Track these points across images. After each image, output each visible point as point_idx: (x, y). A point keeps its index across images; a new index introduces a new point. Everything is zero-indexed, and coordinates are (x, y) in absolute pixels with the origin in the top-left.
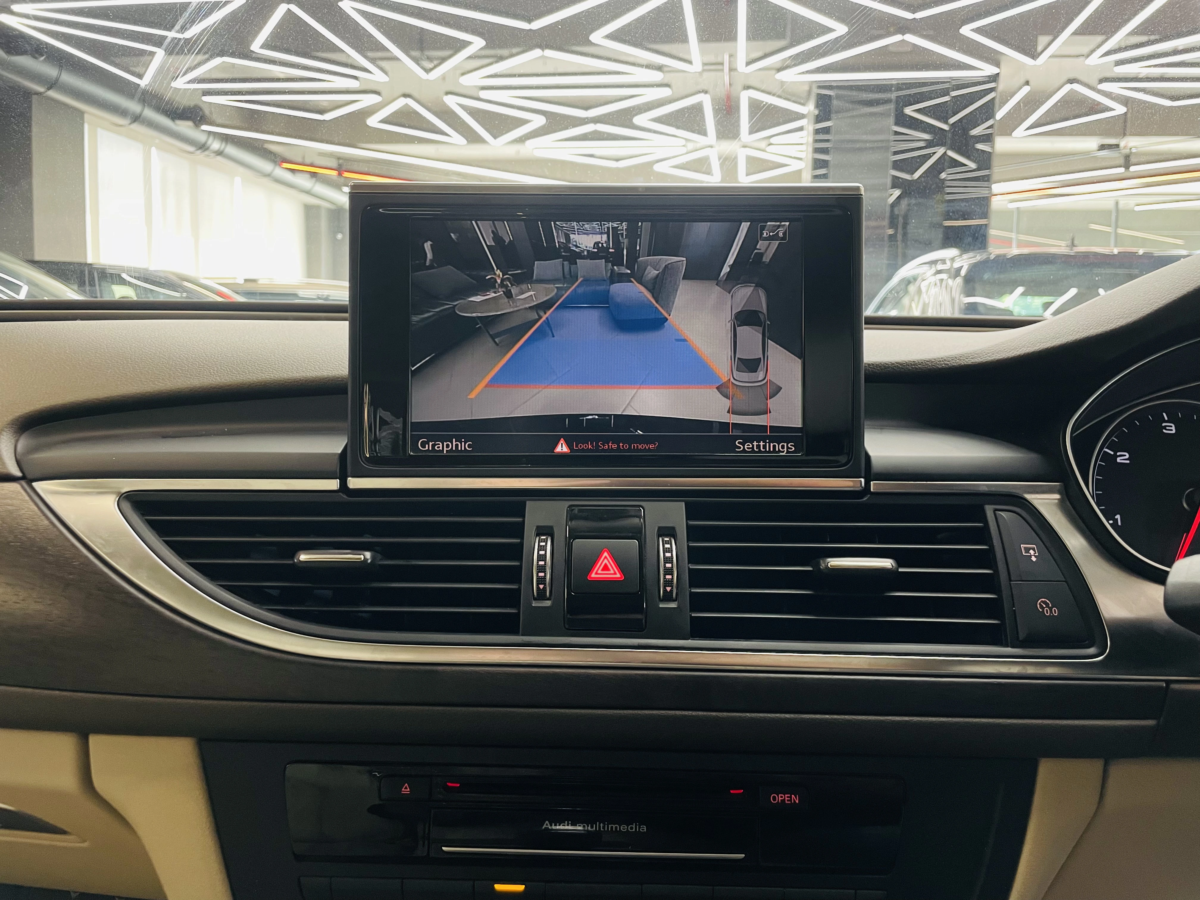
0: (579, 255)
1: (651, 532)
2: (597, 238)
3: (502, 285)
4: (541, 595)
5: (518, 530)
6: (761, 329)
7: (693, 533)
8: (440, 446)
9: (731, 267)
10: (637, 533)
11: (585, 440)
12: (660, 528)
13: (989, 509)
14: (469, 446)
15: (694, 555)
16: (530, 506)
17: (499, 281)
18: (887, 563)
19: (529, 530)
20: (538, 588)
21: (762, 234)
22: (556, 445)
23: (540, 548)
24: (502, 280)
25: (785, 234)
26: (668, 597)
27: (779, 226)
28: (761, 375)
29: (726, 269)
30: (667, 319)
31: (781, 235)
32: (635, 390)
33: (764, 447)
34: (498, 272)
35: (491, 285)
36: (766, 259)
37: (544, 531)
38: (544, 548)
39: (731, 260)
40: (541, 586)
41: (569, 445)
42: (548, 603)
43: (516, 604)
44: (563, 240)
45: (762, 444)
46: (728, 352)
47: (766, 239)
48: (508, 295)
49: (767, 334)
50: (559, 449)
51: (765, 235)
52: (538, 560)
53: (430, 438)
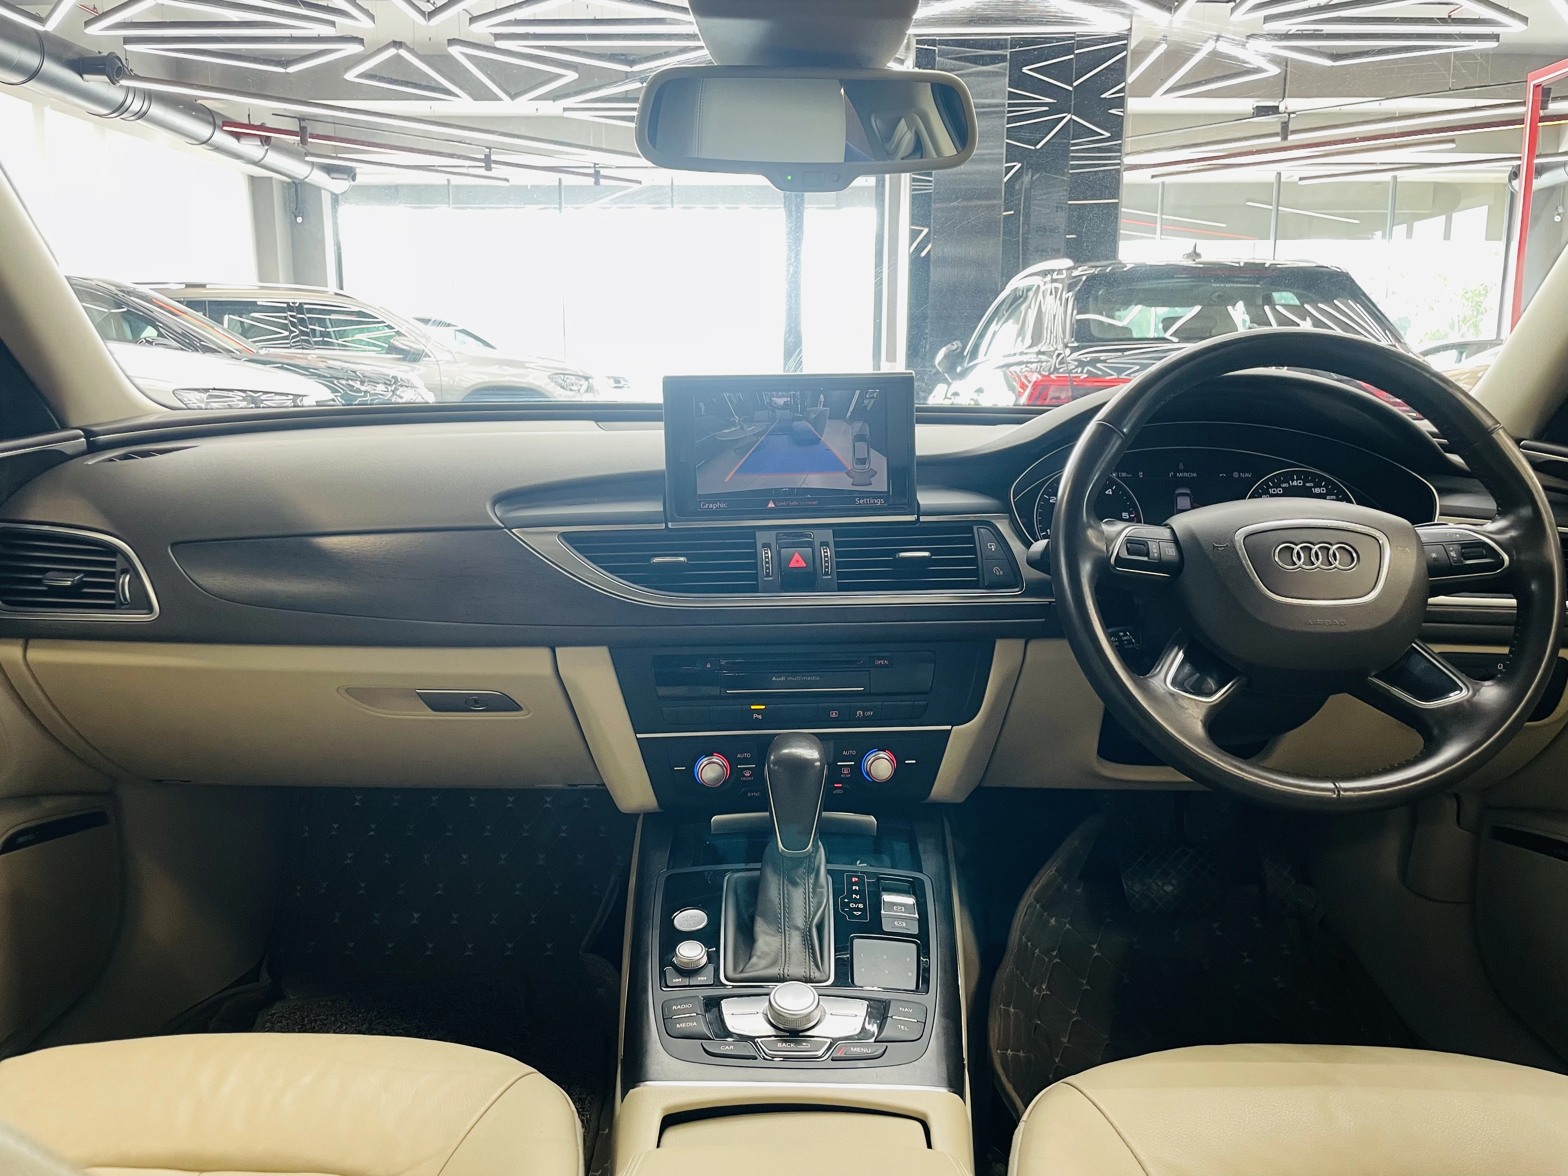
0: (777, 408)
1: (817, 544)
2: (785, 399)
3: (739, 424)
4: (768, 575)
5: (754, 545)
6: (866, 443)
7: (836, 544)
8: (711, 506)
9: (851, 412)
10: (810, 544)
11: (783, 501)
12: (821, 542)
13: (975, 528)
14: (726, 505)
15: (838, 554)
16: (757, 533)
17: (737, 421)
18: (927, 554)
19: (759, 546)
20: (766, 571)
21: (866, 396)
22: (768, 504)
23: (765, 553)
24: (739, 421)
25: (877, 396)
26: (827, 574)
27: (874, 392)
28: (867, 466)
29: (849, 414)
30: (820, 439)
31: (875, 396)
32: (805, 476)
33: (870, 501)
34: (736, 417)
35: (734, 424)
36: (869, 408)
37: (766, 546)
38: (767, 553)
39: (851, 409)
40: (768, 571)
41: (775, 504)
42: (771, 578)
43: (757, 580)
44: (768, 401)
45: (868, 500)
46: (851, 455)
47: (867, 398)
48: (742, 428)
49: (870, 445)
50: (770, 506)
51: (867, 396)
52: (765, 559)
53: (707, 502)
